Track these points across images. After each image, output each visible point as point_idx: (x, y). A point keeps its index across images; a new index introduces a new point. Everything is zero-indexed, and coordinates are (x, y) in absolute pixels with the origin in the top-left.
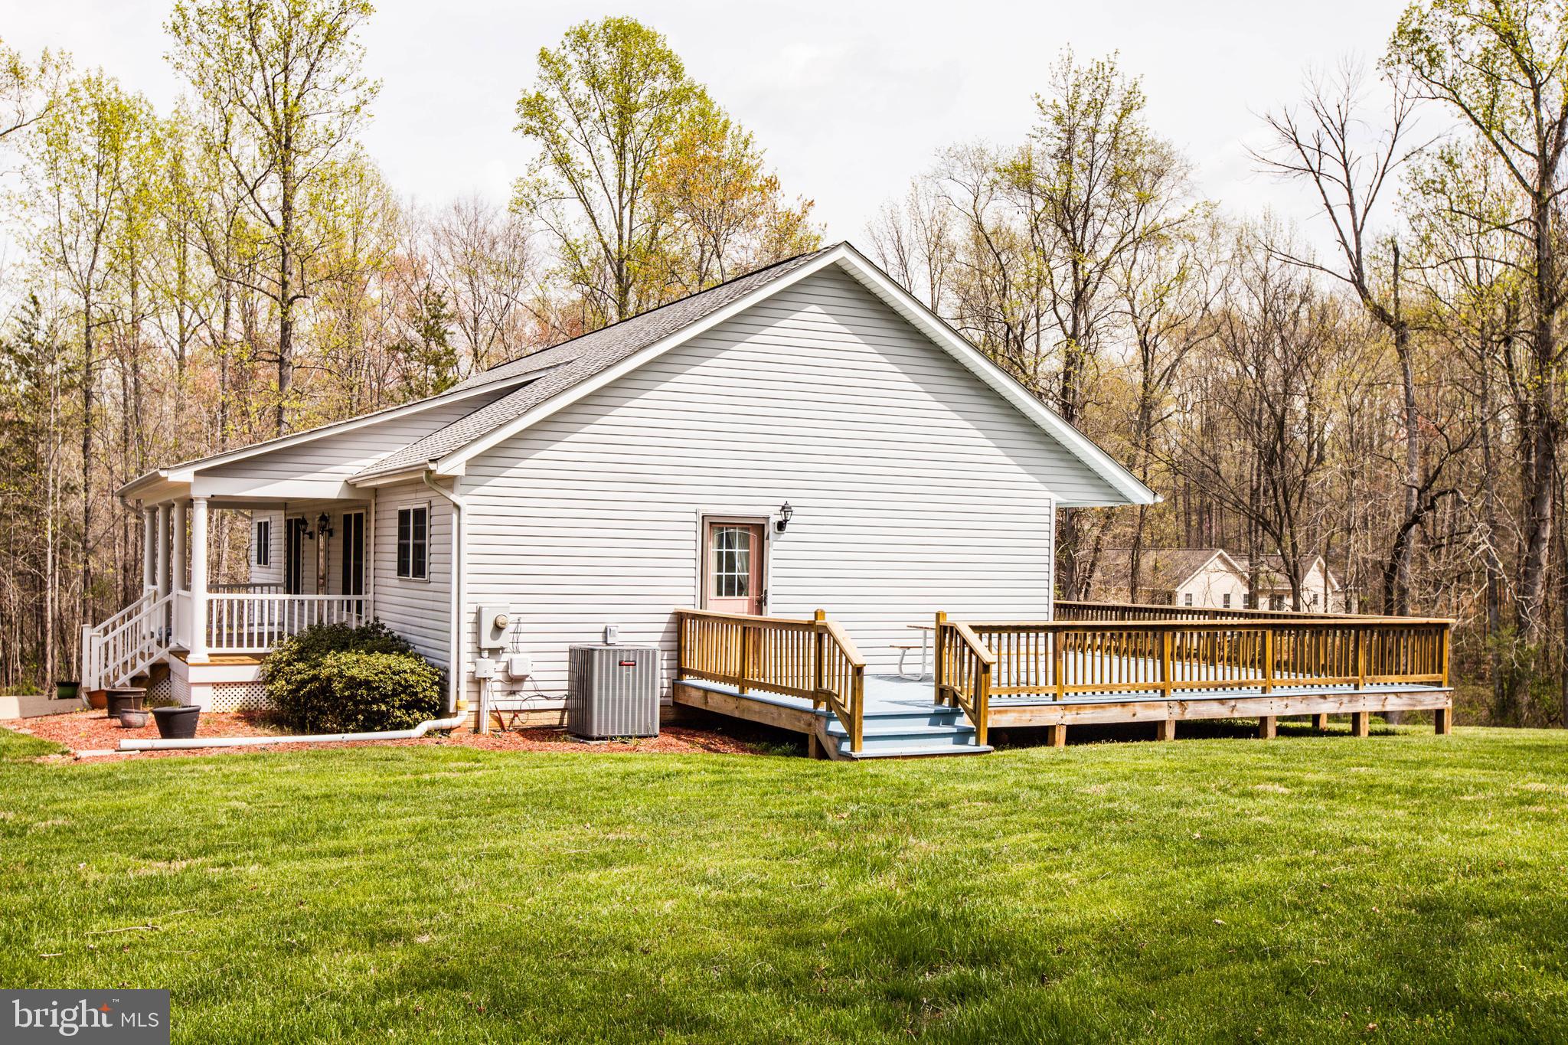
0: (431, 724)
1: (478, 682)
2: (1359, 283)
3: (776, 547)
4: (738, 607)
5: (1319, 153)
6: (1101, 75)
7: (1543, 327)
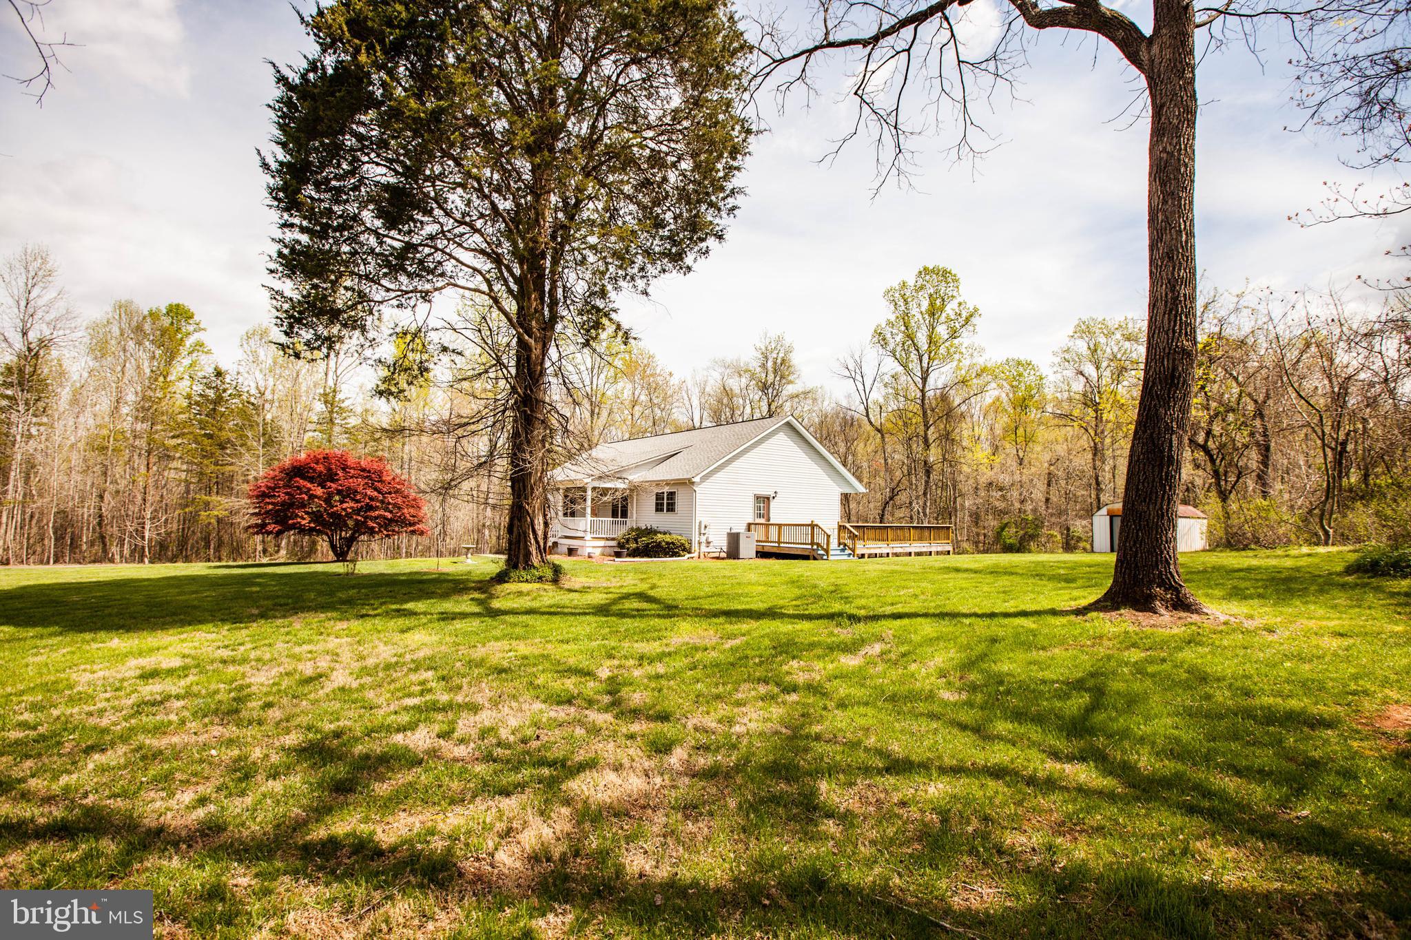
0: (688, 556)
1: (700, 543)
2: (867, 415)
3: (773, 504)
4: (762, 521)
5: (855, 373)
6: (779, 340)
7: (926, 434)
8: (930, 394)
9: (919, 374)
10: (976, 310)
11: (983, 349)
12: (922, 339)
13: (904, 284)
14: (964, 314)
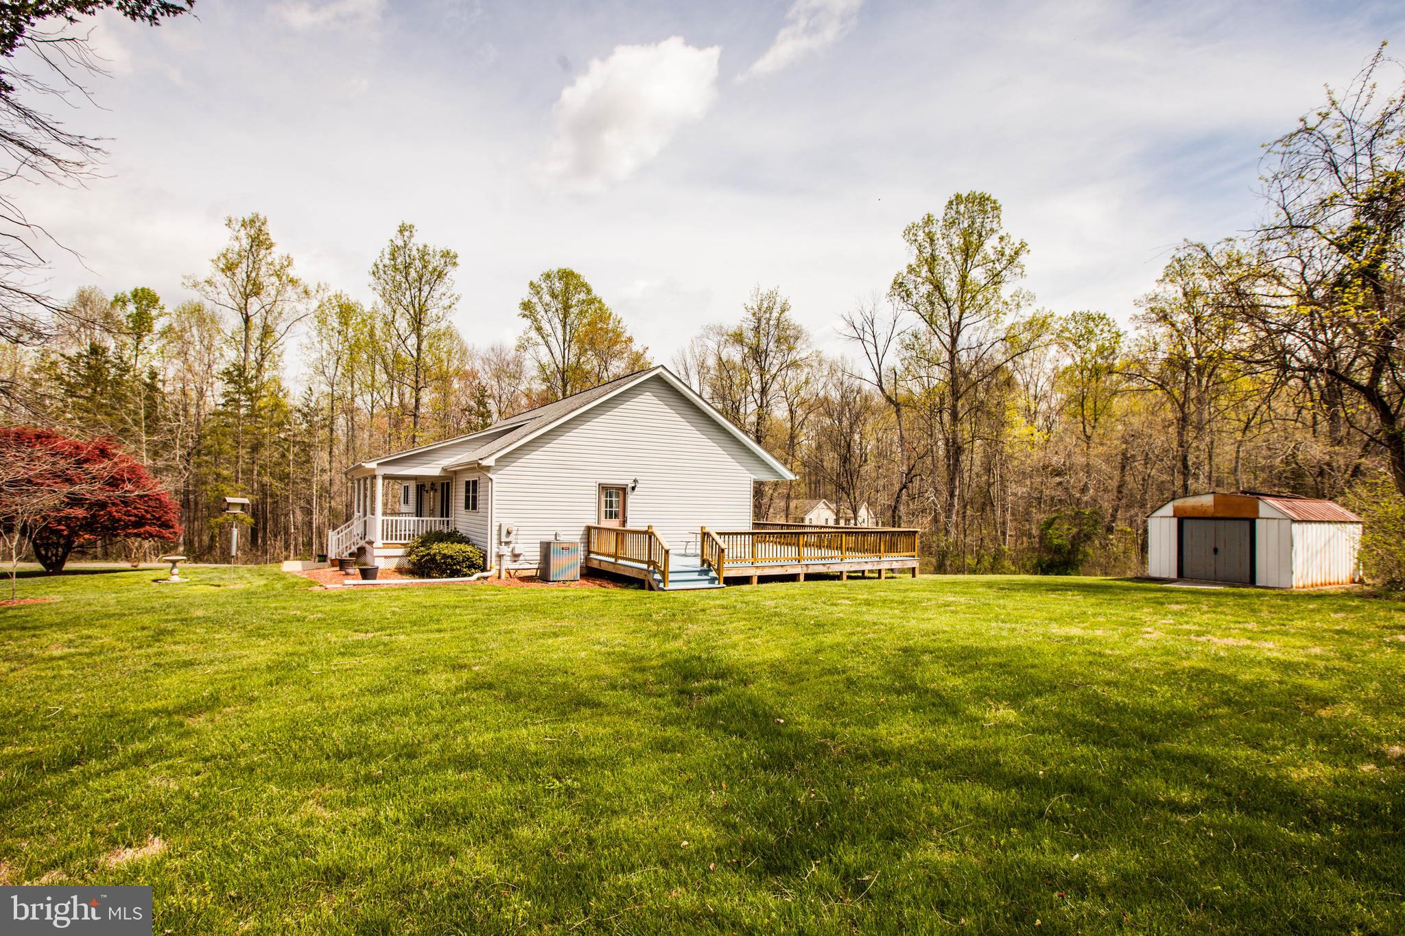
0: (479, 574)
1: (500, 556)
2: (880, 386)
3: (631, 498)
4: (614, 524)
5: (863, 331)
6: (772, 296)
7: (954, 406)
8: (963, 357)
9: (948, 331)
10: (1023, 245)
11: (1033, 297)
12: (951, 288)
13: (929, 220)
14: (1008, 252)
